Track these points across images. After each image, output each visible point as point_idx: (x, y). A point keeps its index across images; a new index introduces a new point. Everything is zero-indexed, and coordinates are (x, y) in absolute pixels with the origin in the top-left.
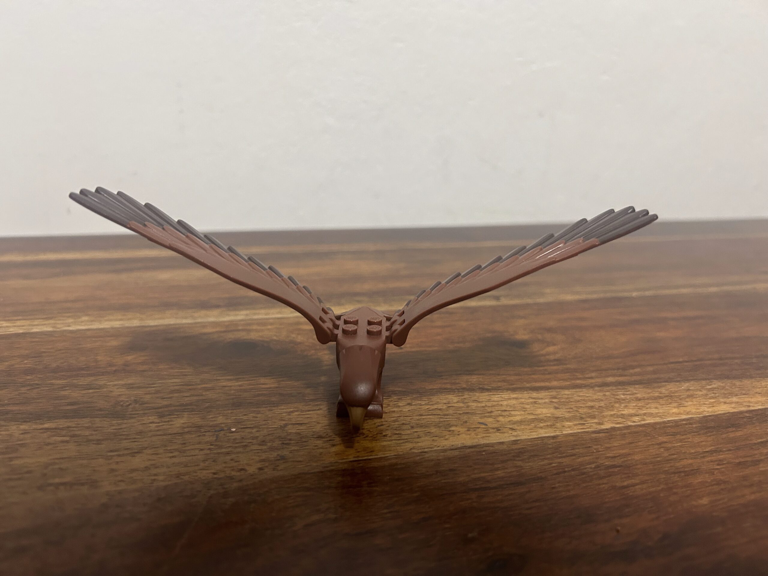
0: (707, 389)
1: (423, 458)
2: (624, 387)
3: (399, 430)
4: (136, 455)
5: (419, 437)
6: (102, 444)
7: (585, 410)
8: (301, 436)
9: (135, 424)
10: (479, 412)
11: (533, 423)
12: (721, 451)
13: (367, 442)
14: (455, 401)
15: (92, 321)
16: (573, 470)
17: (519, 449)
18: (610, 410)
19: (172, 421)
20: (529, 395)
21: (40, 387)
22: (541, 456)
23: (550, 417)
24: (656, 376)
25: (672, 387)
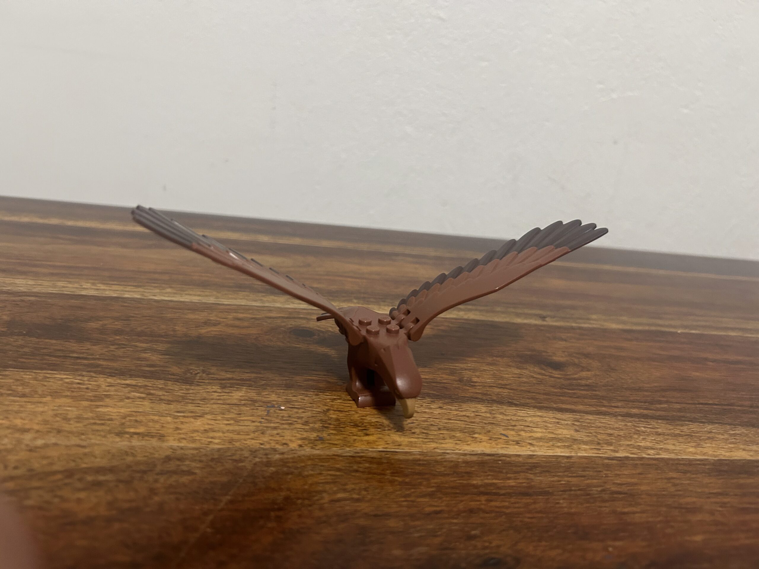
0: (729, 434)
1: (444, 458)
2: (646, 420)
3: (427, 429)
4: (198, 418)
5: (444, 439)
6: (171, 405)
7: (604, 437)
8: (339, 422)
9: (201, 391)
10: (504, 425)
11: (552, 442)
12: (727, 495)
13: (397, 436)
14: (483, 411)
15: (175, 293)
16: (579, 490)
17: (534, 463)
18: (628, 440)
19: (231, 393)
20: (554, 415)
21: (126, 347)
22: (553, 472)
23: (568, 438)
24: (682, 414)
25: (694, 427)
